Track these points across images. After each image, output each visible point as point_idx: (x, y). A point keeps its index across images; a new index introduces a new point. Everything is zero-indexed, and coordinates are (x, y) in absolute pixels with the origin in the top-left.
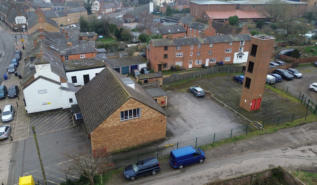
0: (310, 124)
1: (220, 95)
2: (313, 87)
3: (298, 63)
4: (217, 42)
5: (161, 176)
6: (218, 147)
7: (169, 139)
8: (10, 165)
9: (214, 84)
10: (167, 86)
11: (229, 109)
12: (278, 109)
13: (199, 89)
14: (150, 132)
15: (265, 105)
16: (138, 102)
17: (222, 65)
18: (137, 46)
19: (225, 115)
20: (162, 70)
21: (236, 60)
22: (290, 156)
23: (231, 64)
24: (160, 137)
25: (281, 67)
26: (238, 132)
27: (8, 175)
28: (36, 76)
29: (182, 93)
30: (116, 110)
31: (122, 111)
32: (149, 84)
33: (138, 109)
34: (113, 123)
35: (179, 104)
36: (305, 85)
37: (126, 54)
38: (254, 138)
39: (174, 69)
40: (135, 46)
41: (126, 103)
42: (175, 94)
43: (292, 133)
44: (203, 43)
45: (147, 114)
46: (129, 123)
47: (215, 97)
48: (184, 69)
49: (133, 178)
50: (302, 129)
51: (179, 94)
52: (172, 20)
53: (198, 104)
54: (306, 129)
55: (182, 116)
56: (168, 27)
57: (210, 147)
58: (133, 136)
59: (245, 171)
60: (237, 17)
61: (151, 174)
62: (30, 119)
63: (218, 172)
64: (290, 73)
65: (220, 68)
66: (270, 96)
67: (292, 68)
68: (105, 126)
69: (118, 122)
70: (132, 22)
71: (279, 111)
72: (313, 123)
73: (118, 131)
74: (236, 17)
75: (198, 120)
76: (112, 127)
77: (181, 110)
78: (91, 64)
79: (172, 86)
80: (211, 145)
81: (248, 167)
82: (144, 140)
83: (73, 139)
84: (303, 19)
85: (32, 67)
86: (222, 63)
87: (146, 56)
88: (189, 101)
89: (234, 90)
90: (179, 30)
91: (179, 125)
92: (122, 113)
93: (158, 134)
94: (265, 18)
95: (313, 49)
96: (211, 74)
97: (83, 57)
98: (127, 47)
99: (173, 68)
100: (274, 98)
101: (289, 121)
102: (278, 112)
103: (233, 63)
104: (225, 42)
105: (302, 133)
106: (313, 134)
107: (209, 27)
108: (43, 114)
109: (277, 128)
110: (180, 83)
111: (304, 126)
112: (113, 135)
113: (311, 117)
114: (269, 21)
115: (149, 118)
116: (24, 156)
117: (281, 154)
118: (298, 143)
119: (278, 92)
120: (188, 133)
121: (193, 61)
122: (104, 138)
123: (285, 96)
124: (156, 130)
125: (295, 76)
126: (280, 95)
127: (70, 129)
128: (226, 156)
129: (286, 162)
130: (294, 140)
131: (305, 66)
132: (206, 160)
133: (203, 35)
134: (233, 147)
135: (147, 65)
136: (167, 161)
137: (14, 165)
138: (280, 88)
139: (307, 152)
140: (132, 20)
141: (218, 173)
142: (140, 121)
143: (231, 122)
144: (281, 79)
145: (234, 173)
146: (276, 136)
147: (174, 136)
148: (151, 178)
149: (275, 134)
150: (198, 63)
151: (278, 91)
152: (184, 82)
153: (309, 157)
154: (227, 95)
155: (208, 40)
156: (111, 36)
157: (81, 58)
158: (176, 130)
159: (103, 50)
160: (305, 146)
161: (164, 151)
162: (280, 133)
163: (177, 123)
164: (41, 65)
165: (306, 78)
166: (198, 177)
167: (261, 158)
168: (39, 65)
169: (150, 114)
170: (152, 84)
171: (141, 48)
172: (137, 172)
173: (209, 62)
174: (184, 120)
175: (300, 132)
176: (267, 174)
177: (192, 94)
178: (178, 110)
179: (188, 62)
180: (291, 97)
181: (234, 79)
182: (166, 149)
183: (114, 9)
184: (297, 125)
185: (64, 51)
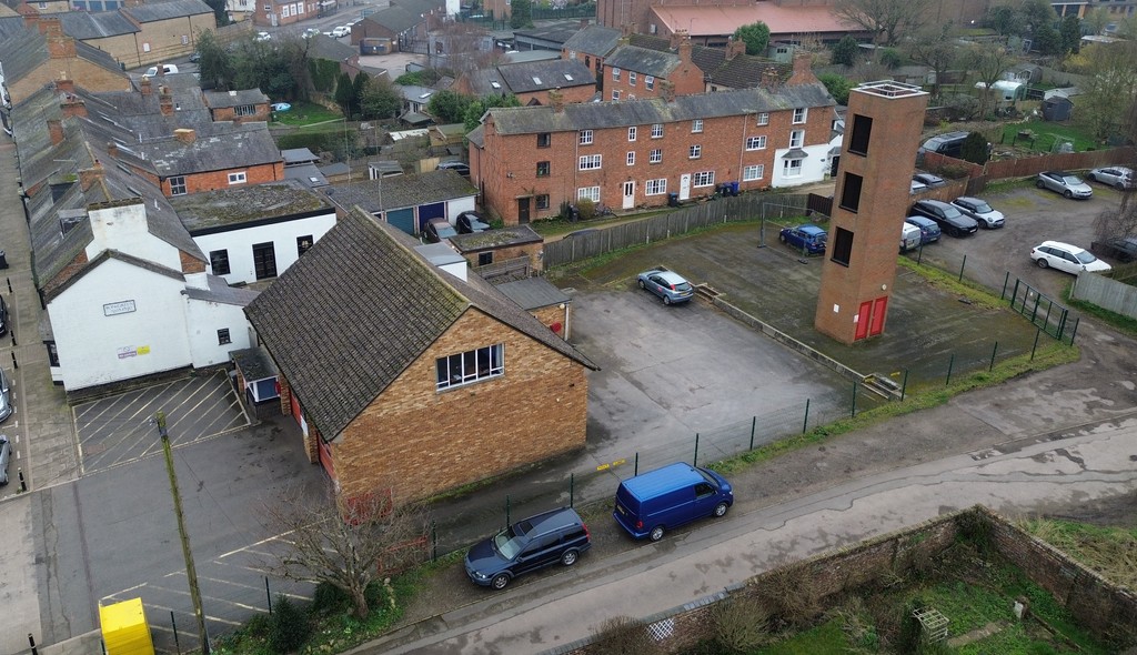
0: (1049, 374)
1: (744, 295)
2: (1045, 255)
3: (987, 178)
4: (715, 113)
5: (595, 570)
6: (768, 462)
7: (597, 448)
8: (37, 576)
9: (717, 260)
10: (560, 274)
11: (780, 339)
12: (941, 331)
13: (672, 278)
14: (533, 427)
15: (899, 321)
16: (494, 324)
17: (735, 195)
18: (427, 137)
19: (770, 359)
20: (532, 219)
21: (782, 177)
22: (1001, 475)
23: (765, 189)
24: (566, 443)
25: (932, 193)
26: (825, 413)
27: (37, 609)
28: (92, 252)
29: (613, 295)
30: (424, 355)
31: (441, 356)
32: (495, 267)
33: (494, 348)
34: (412, 401)
35: (609, 333)
36: (1015, 251)
37: (394, 164)
38: (880, 428)
39: (574, 214)
40: (418, 138)
41: (455, 328)
42: (592, 300)
43: (997, 405)
44: (671, 118)
45: (526, 362)
46: (465, 398)
47: (729, 301)
48: (608, 214)
49: (501, 583)
50: (1025, 390)
51: (604, 299)
52: (537, 43)
53: (674, 330)
54: (1038, 391)
55: (627, 369)
56: (532, 67)
57: (740, 464)
58: (478, 442)
59: (867, 530)
60: (765, 27)
61: (561, 565)
62: (79, 412)
63: (781, 542)
64: (963, 213)
65: (733, 206)
66: (910, 290)
67: (966, 195)
68: (385, 412)
69: (429, 394)
70: (388, 50)
71: (944, 338)
72: (1059, 369)
73: (428, 429)
74: (761, 28)
75: (683, 380)
76: (409, 414)
77: (621, 351)
78: (279, 205)
79: (575, 270)
80: (745, 458)
81: (874, 517)
82: (513, 456)
83: (257, 470)
84: (981, 31)
85: (71, 219)
86: (734, 186)
87: (468, 172)
88: (643, 319)
89: (786, 275)
90: (569, 78)
91: (623, 402)
92: (441, 363)
93: (560, 433)
94: (858, 32)
95: (1027, 132)
96: (703, 225)
97: (238, 181)
98: (389, 139)
99: (569, 207)
100: (924, 295)
101: (982, 368)
102: (942, 340)
103: (770, 186)
104: (744, 115)
105: (1027, 401)
106: (1063, 403)
107: (680, 62)
108: (123, 391)
109: (948, 391)
110: (604, 260)
111: (1032, 379)
112: (411, 441)
113: (1048, 351)
114: (869, 42)
115: (533, 377)
116: (83, 539)
117: (972, 470)
118: (1020, 435)
119: (933, 274)
120: (657, 424)
121: (638, 184)
122: (382, 455)
123: (958, 289)
124: (552, 421)
125: (980, 220)
126: (941, 284)
127: (238, 435)
128: (798, 491)
129: (992, 495)
130: (1008, 426)
131: (1009, 188)
132: (736, 507)
133: (668, 93)
134: (815, 460)
135: (476, 202)
136: (607, 520)
137: (53, 573)
138: (938, 263)
139: (1052, 461)
140: (387, 43)
141: (782, 545)
142: (502, 391)
143: (796, 380)
144: (937, 232)
145: (832, 540)
146: (946, 415)
147: (612, 436)
148: (560, 577)
149: (942, 412)
150: (655, 190)
151: (931, 272)
152: (616, 257)
153: (1061, 474)
154: (767, 293)
155: (687, 109)
156: (321, 102)
157: (231, 183)
158: (614, 418)
159: (304, 154)
160: (1044, 441)
161: (587, 487)
162: (960, 406)
163: (613, 393)
164: (111, 211)
165: (1017, 227)
166: (719, 562)
167: (909, 488)
168: (103, 212)
169: (534, 364)
170: (509, 268)
171: (441, 143)
172: (513, 560)
173: (691, 186)
174: (638, 385)
175: (1021, 400)
176: (940, 535)
177: (651, 297)
178: (611, 350)
179: (621, 186)
180: (974, 291)
181: (783, 238)
182: (593, 482)
183: (313, 7)
184: (1009, 378)
185: (168, 160)
